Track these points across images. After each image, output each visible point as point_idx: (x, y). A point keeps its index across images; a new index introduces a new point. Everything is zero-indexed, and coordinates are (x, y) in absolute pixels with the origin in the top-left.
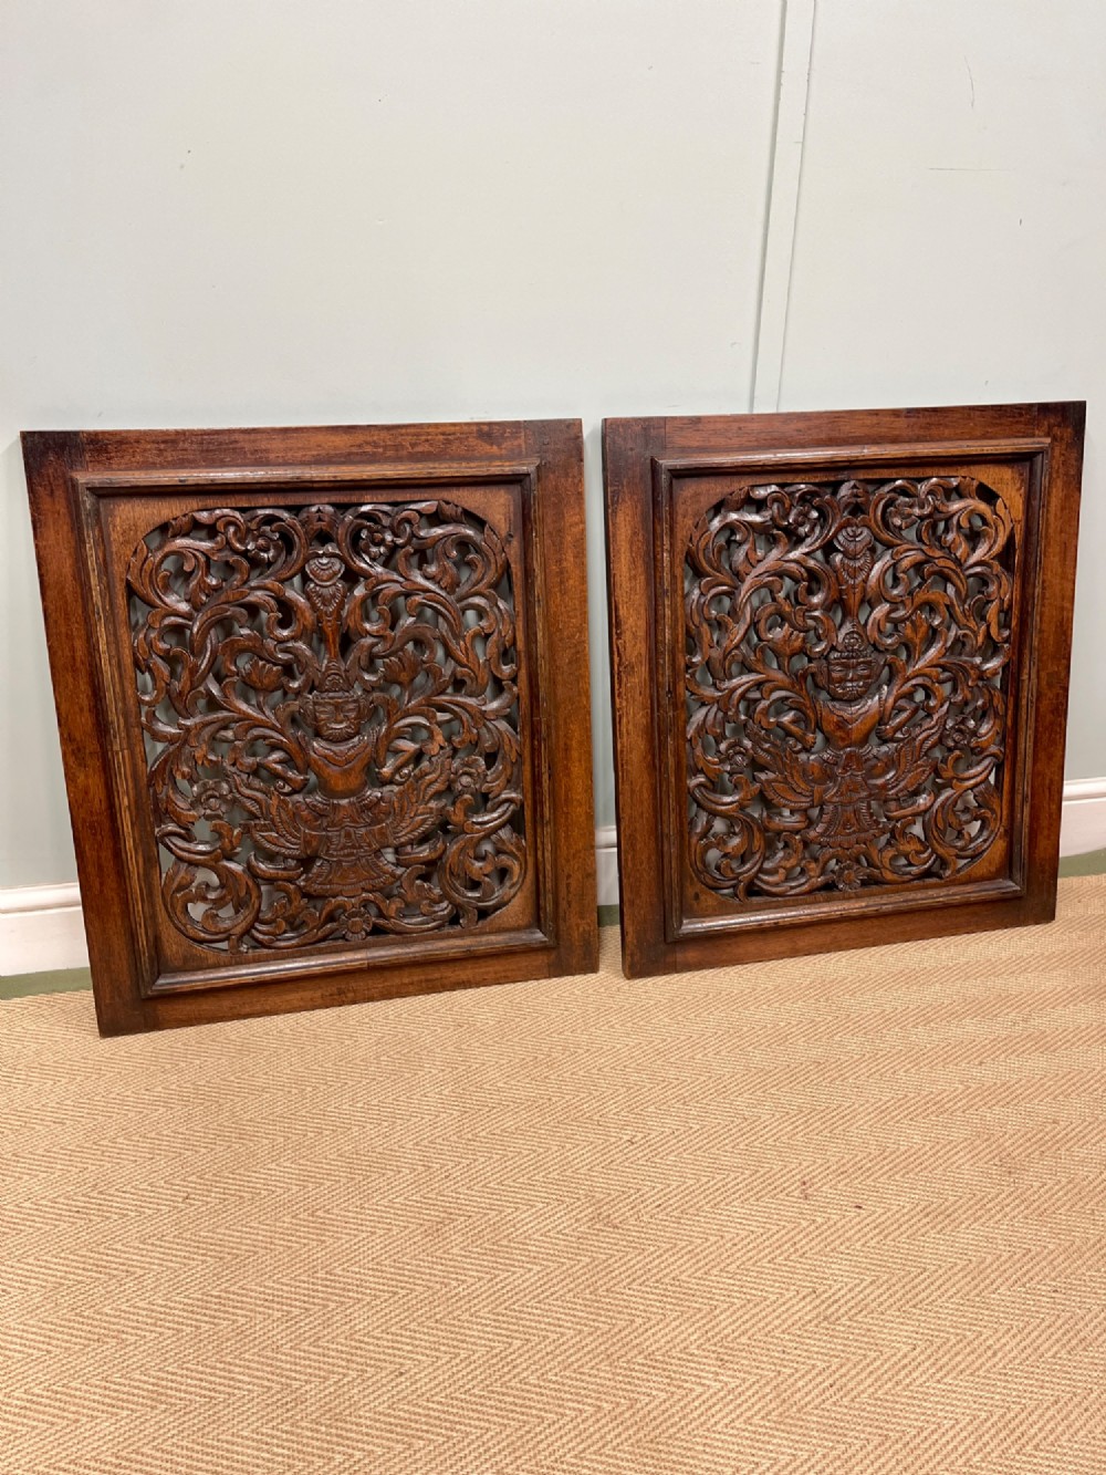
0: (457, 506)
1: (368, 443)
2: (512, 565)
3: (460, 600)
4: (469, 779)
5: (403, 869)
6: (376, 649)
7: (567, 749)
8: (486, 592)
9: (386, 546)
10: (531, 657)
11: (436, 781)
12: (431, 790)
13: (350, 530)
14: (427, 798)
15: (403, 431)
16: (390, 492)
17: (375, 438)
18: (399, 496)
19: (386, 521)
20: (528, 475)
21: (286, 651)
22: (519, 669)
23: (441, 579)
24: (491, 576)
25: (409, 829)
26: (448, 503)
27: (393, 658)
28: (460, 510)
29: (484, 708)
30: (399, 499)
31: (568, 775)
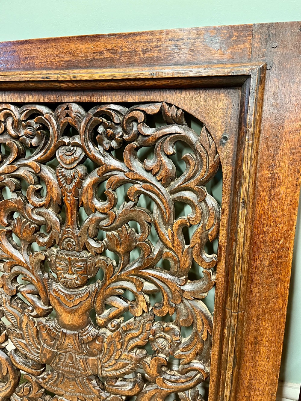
0: (178, 108)
1: (107, 50)
2: (224, 166)
3: (172, 193)
4: (165, 343)
5: (108, 395)
6: (101, 223)
7: (256, 343)
8: (196, 188)
9: (116, 140)
10: (230, 252)
11: (138, 337)
12: (133, 343)
13: (89, 125)
14: (129, 348)
15: (138, 38)
16: (122, 94)
17: (114, 45)
18: (130, 97)
19: (117, 119)
20: (249, 76)
21: (39, 214)
22: (219, 261)
23: (157, 173)
24: (202, 174)
25: (113, 368)
26: (170, 105)
27: (115, 232)
28: (180, 112)
29: (182, 288)
30: (129, 100)
31: (254, 366)
